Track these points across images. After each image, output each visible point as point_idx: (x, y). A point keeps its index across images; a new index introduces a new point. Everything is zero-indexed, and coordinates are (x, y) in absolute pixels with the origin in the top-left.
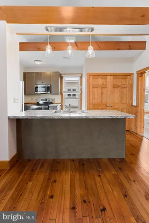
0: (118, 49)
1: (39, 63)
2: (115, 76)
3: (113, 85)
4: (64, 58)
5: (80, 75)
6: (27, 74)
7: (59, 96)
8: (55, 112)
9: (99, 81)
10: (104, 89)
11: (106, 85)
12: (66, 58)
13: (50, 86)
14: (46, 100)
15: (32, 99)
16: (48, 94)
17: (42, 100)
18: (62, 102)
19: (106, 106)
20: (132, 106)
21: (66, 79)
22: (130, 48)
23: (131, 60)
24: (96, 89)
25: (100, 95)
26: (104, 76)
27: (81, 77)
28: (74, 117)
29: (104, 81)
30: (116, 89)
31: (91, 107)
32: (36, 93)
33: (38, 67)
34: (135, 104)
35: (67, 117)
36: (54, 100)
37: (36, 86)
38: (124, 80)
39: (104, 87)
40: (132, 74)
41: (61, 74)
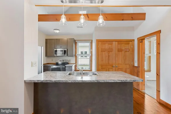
0: (123, 20)
1: (58, 31)
2: (119, 42)
3: (118, 49)
4: (78, 27)
5: (91, 41)
6: (48, 41)
7: (74, 58)
8: (70, 74)
9: (107, 46)
10: (110, 53)
11: (112, 49)
12: (79, 27)
13: (66, 49)
14: (63, 61)
15: (52, 61)
16: (65, 56)
17: (60, 61)
18: (76, 63)
19: (113, 67)
20: (134, 66)
21: (79, 44)
22: (132, 19)
23: (133, 29)
24: (104, 53)
25: (107, 57)
26: (110, 42)
27: (92, 43)
28: (86, 81)
29: (110, 46)
30: (120, 53)
31: (100, 67)
32: (55, 55)
33: (57, 34)
34: (136, 65)
35: (80, 81)
36: (70, 61)
37: (55, 50)
38: (127, 45)
39: (110, 50)
40: (134, 40)
41: (75, 41)
